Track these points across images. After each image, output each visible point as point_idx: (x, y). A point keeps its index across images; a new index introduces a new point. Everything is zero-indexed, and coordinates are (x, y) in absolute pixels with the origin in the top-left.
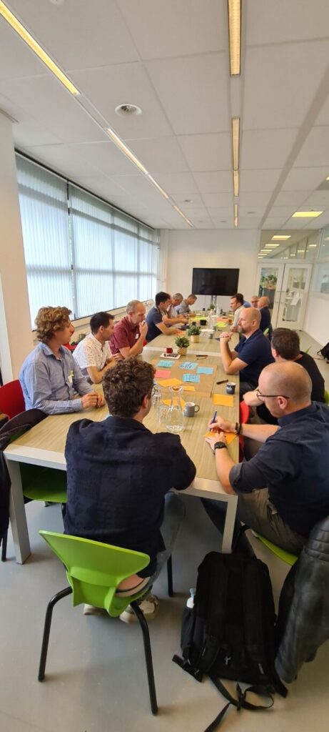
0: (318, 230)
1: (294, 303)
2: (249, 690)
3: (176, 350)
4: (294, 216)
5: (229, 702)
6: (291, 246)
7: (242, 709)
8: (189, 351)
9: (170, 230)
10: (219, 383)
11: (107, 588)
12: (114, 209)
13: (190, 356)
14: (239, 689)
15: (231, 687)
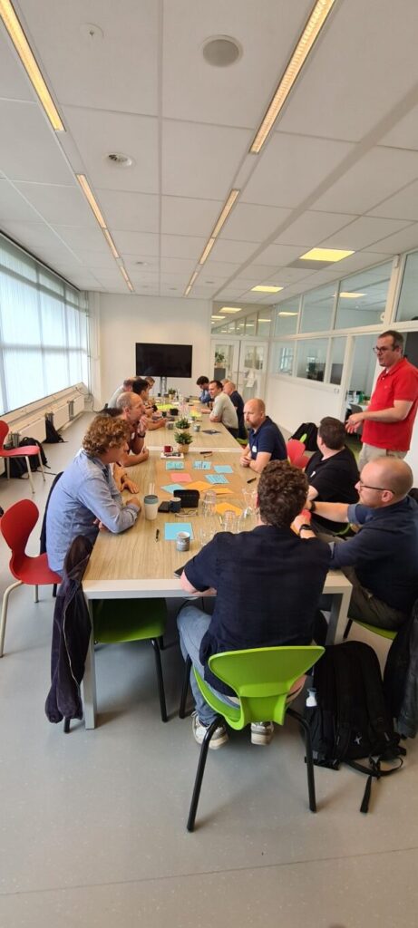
0: (271, 306)
1: (250, 385)
2: (379, 760)
3: (176, 447)
4: (254, 289)
5: (368, 776)
6: (235, 319)
7: (382, 778)
8: (192, 448)
9: (100, 292)
10: (249, 482)
11: (276, 698)
12: (39, 264)
13: (194, 454)
14: (372, 762)
15: (365, 762)
